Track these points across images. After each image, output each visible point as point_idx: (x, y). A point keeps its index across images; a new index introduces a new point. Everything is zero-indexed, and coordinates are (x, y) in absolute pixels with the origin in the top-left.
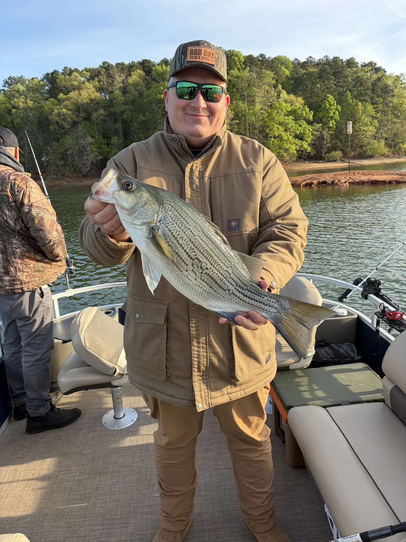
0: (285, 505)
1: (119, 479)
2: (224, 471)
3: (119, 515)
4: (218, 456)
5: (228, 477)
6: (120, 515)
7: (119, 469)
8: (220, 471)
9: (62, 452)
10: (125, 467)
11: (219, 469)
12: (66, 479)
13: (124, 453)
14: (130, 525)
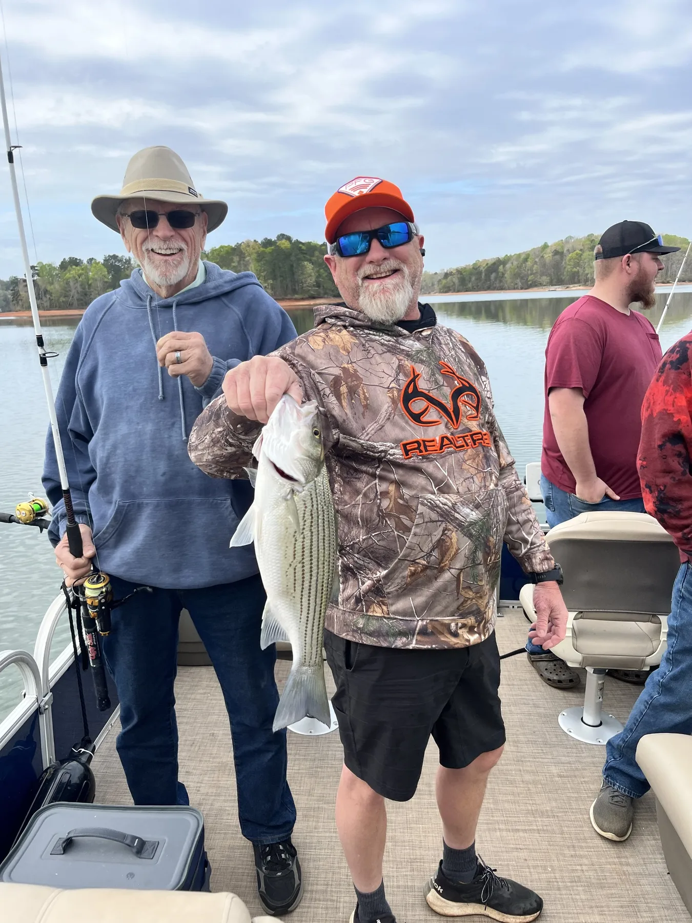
0: (622, 907)
1: (318, 822)
2: (504, 833)
3: (321, 885)
4: (492, 806)
5: (512, 846)
6: (324, 885)
7: (316, 806)
8: (498, 833)
9: (219, 763)
10: (328, 803)
11: (495, 830)
12: (228, 811)
13: (323, 778)
14: (341, 905)
